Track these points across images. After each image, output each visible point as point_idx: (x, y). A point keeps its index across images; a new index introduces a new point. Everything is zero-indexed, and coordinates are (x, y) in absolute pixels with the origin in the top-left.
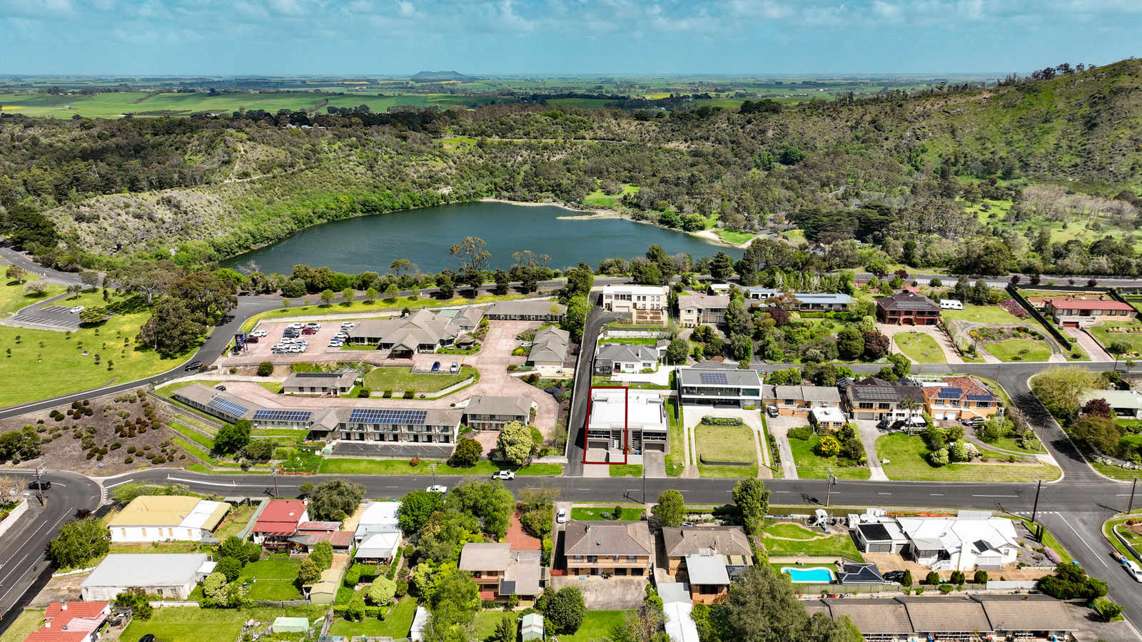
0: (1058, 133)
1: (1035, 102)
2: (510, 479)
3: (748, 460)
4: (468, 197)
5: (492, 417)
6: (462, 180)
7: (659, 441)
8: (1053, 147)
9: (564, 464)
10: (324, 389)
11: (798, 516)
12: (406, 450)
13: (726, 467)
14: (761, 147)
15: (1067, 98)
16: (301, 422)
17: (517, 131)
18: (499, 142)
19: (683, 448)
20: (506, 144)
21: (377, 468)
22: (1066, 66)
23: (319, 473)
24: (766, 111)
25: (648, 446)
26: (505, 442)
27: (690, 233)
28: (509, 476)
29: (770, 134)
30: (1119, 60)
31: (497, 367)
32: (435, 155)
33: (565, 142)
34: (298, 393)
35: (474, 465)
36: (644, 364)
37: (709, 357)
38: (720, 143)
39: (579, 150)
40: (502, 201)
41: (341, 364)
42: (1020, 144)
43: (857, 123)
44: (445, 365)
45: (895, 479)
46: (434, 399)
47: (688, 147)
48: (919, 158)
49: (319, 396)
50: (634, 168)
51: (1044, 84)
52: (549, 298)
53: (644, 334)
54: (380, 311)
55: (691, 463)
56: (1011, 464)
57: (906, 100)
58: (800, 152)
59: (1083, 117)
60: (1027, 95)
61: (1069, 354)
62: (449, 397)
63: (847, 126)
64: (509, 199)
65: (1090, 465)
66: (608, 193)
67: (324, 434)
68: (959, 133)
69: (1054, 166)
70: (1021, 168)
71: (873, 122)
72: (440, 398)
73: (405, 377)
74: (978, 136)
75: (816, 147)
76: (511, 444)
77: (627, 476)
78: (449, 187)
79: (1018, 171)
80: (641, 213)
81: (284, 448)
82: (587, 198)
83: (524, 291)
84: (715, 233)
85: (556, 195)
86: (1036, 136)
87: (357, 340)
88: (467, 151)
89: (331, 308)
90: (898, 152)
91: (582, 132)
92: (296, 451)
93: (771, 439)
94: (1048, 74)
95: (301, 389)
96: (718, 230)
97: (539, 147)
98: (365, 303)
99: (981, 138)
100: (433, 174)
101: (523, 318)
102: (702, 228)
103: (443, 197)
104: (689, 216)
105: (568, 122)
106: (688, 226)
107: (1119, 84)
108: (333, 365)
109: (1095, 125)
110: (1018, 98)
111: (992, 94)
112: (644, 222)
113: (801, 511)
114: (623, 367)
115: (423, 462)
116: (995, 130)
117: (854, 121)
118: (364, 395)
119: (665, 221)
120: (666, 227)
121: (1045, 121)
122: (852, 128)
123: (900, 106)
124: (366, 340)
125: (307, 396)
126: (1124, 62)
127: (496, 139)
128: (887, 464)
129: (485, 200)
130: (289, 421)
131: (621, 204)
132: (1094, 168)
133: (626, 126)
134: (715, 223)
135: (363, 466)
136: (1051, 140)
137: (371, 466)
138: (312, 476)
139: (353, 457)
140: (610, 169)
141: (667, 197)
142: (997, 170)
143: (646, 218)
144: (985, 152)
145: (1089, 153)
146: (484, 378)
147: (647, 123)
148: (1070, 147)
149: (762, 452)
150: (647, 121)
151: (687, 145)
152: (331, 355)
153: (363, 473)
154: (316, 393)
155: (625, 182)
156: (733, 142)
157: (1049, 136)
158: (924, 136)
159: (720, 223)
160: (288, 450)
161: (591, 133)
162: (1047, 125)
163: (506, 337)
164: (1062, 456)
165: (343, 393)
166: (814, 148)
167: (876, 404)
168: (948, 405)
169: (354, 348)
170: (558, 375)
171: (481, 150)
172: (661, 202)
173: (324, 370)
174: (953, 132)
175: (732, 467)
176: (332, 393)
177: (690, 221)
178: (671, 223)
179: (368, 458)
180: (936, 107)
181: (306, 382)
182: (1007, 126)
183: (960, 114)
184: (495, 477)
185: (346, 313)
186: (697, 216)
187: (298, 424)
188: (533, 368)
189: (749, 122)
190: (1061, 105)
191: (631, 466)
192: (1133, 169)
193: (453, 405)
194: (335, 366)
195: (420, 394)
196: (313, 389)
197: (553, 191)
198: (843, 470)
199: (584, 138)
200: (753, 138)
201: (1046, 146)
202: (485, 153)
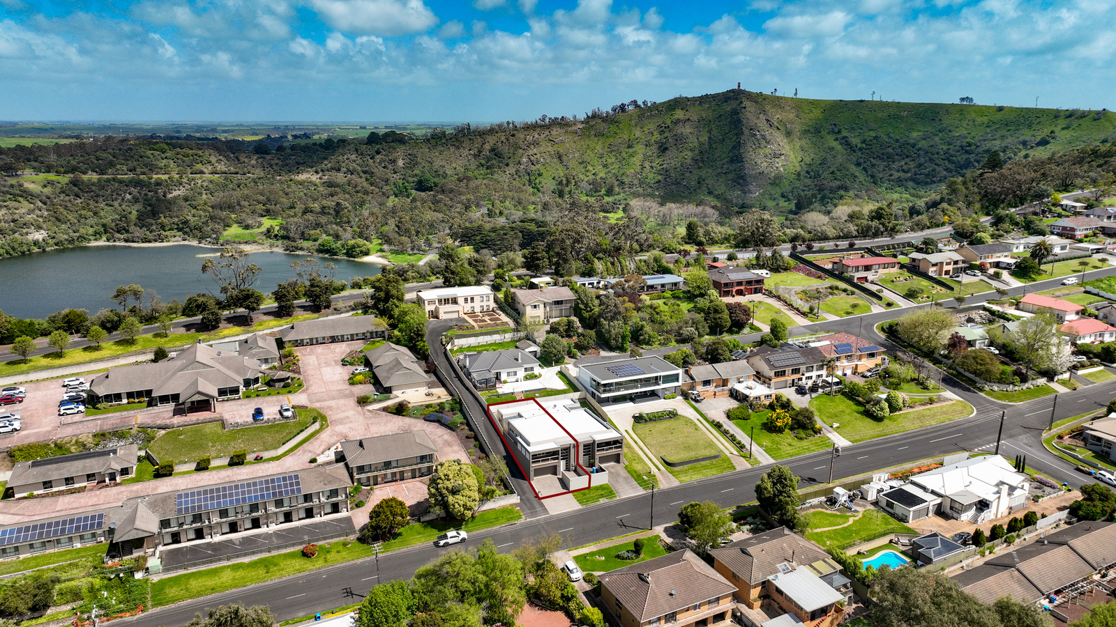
0: (640, 157)
1: (618, 132)
2: (463, 540)
3: (714, 453)
4: (71, 241)
5: (387, 465)
6: (58, 223)
7: (614, 451)
8: (639, 167)
9: (517, 505)
10: (90, 477)
11: (815, 501)
12: (285, 538)
13: (697, 464)
14: (394, 175)
15: (642, 128)
16: (87, 534)
17: (118, 166)
18: (99, 179)
19: (638, 455)
20: (108, 181)
21: (252, 573)
22: (635, 102)
23: (153, 606)
24: (393, 141)
25: (603, 460)
26: (444, 491)
27: (356, 260)
28: (461, 537)
29: (400, 163)
30: (672, 97)
31: (342, 402)
32: (14, 195)
33: (181, 177)
34: (41, 492)
35: (400, 534)
36: (526, 370)
37: (584, 352)
38: (352, 174)
39: (199, 185)
40: (117, 244)
41: (102, 436)
42: (614, 167)
43: (480, 152)
44: (270, 410)
45: (856, 441)
46: (278, 458)
47: (320, 178)
48: (537, 181)
49: (82, 489)
50: (269, 200)
51: (621, 116)
52: (351, 313)
53: (497, 338)
54: (117, 357)
55: (659, 470)
56: (932, 406)
57: (517, 130)
58: (433, 180)
59: (656, 142)
60: (611, 126)
61: (883, 303)
62: (300, 451)
63: (470, 154)
64: (126, 241)
65: (982, 394)
66: (247, 227)
67: (138, 543)
68: (564, 158)
69: (642, 183)
70: (619, 185)
71: (492, 150)
72: (285, 454)
73: (219, 437)
74: (580, 161)
75: (446, 174)
76: (454, 492)
77: (602, 501)
78: (42, 232)
79: (617, 189)
80: (294, 244)
81: (73, 583)
82: (225, 233)
83: (315, 308)
84: (383, 257)
85: (185, 233)
86: (624, 159)
87: (108, 398)
88: (58, 190)
89: (32, 364)
90: (520, 177)
91: (199, 166)
92: (97, 582)
93: (718, 426)
94: (622, 108)
95: (47, 484)
96: (384, 254)
97: (150, 183)
98: (85, 349)
99: (583, 162)
100: (16, 217)
101: (334, 340)
102: (367, 254)
103: (36, 243)
104: (351, 242)
105: (179, 156)
106: (351, 252)
107: (676, 117)
108: (89, 441)
109: (666, 149)
110: (602, 126)
111: (584, 125)
112: (300, 253)
113: (816, 494)
114: (504, 377)
115: (321, 547)
116: (592, 155)
117: (476, 149)
118: (164, 472)
119: (324, 250)
120: (326, 256)
121: (629, 147)
122: (475, 156)
123: (513, 135)
124: (124, 396)
125: (61, 493)
126: (676, 99)
127: (94, 177)
128: (838, 428)
129: (94, 244)
130: (64, 538)
131: (264, 237)
132: (672, 184)
133: (246, 160)
134: (379, 247)
135: (227, 577)
136: (637, 160)
137: (240, 573)
138: (141, 615)
139: (203, 568)
140: (243, 203)
141: (318, 225)
142: (601, 188)
143: (302, 249)
144: (588, 174)
145: (667, 171)
146: (334, 418)
147: (268, 157)
148: (652, 167)
149: (719, 440)
150: (268, 154)
151: (318, 176)
152: (74, 427)
153: (232, 587)
154: (76, 486)
155: (262, 216)
156: (365, 172)
157: (634, 159)
158: (538, 162)
159: (385, 247)
160: (82, 583)
161: (210, 168)
162: (631, 150)
163: (327, 364)
164: (956, 389)
165: (126, 477)
166: (445, 176)
167: (789, 370)
168: (844, 361)
169: (106, 411)
170: (428, 398)
171: (76, 189)
172: (312, 232)
173: (73, 449)
174: (560, 157)
175: (703, 463)
176: (107, 480)
177: (353, 247)
178: (331, 252)
179: (230, 563)
180: (543, 136)
181: (55, 472)
182: (601, 151)
183: (562, 142)
184: (442, 543)
185: (61, 367)
186: (360, 241)
187: (82, 538)
188: (392, 396)
189: (378, 153)
190: (638, 133)
191: (597, 488)
192: (699, 183)
193: (313, 461)
194: (90, 440)
195: (254, 456)
196: (69, 481)
197: (179, 230)
198: (805, 443)
199: (202, 172)
200: (384, 167)
201: (634, 167)
202: (82, 191)
